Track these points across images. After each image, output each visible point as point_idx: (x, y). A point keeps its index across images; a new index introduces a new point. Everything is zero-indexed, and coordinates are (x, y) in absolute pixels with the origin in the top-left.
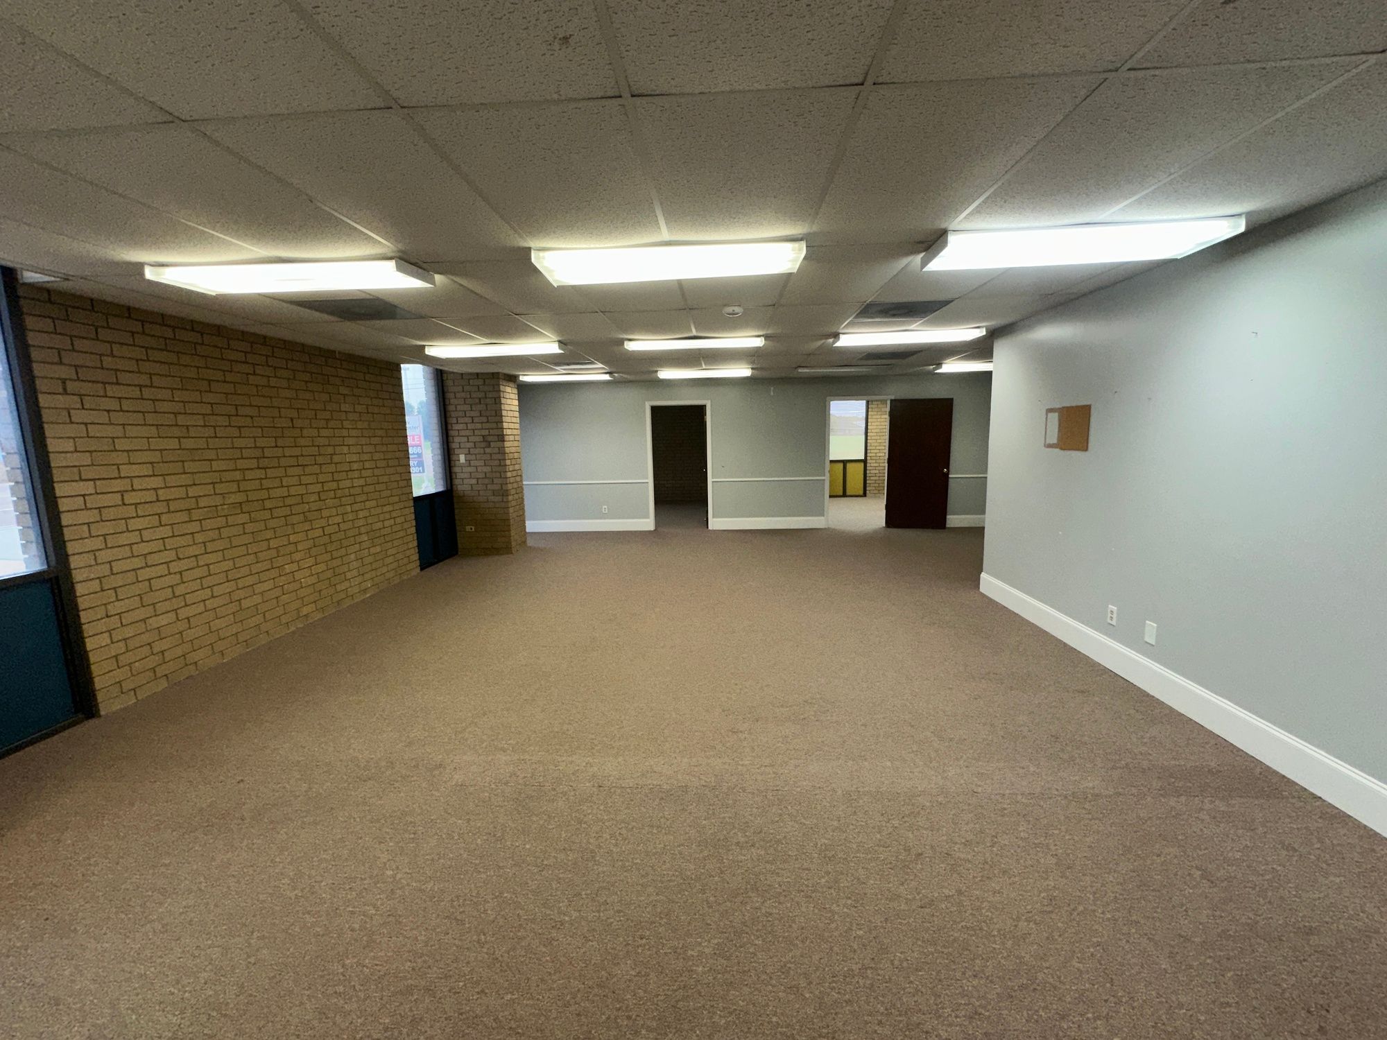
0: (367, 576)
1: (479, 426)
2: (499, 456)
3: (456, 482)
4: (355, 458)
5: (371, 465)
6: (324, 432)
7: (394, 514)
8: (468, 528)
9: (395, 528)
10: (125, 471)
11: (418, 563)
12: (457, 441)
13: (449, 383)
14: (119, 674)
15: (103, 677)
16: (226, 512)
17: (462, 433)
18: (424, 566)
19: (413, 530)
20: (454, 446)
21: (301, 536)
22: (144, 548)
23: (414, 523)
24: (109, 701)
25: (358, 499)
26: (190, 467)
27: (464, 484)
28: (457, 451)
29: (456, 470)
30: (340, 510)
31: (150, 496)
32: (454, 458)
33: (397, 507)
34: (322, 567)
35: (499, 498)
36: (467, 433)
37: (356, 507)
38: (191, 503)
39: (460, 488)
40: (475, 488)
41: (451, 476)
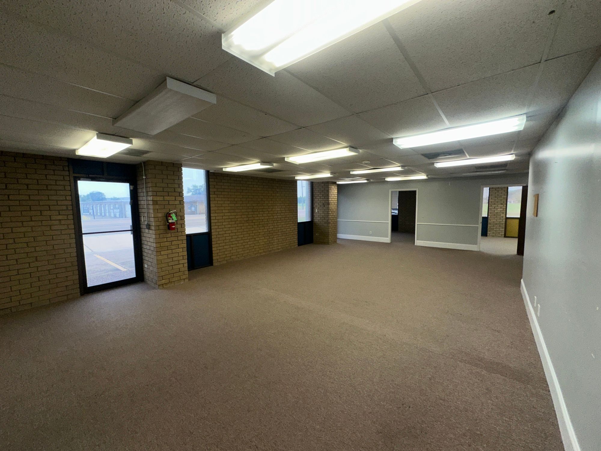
0: (279, 245)
1: (322, 200)
2: (328, 210)
3: (315, 218)
4: (279, 209)
5: (284, 212)
6: (270, 202)
7: (290, 227)
8: (317, 234)
9: (290, 232)
10: (224, 211)
11: (297, 243)
12: (316, 205)
13: (314, 185)
14: (218, 257)
15: (215, 258)
16: (243, 222)
17: (317, 202)
18: (300, 244)
19: (297, 233)
20: (315, 206)
21: (262, 231)
22: (225, 229)
23: (297, 230)
24: (215, 263)
25: (279, 221)
26: (237, 211)
27: (317, 219)
28: (315, 208)
29: (315, 214)
30: (273, 224)
31: (227, 217)
32: (314, 210)
33: (291, 225)
34: (266, 240)
35: (326, 225)
36: (319, 202)
37: (278, 224)
38: (236, 220)
39: (315, 220)
40: (320, 221)
41: (313, 216)
